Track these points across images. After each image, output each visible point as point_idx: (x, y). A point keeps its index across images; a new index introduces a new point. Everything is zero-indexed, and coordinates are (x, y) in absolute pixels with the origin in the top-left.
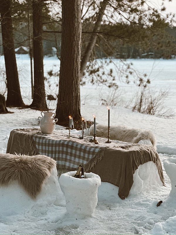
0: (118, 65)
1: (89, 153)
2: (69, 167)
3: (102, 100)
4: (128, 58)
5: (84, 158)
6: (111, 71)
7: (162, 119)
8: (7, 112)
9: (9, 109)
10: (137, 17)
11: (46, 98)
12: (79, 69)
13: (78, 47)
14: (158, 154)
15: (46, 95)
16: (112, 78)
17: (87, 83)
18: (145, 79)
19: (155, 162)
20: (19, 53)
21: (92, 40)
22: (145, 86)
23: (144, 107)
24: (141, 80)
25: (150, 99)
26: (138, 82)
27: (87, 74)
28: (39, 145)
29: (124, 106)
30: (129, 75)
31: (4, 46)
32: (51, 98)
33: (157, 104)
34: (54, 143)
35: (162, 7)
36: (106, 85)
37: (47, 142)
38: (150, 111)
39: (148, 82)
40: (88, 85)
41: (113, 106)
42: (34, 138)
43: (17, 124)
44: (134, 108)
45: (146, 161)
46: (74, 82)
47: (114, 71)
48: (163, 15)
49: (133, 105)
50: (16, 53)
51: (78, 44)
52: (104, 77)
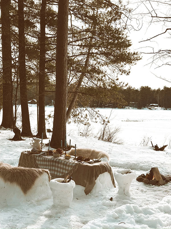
0: (90, 112)
1: (69, 166)
2: (57, 175)
3: (80, 132)
4: (97, 107)
5: (66, 169)
6: (86, 115)
7: (116, 145)
8: (21, 140)
9: (22, 138)
10: (102, 84)
11: (46, 131)
12: (66, 114)
13: (65, 101)
14: (112, 167)
15: (46, 129)
16: (87, 120)
17: (71, 122)
18: (106, 120)
19: (109, 172)
20: (31, 103)
21: (75, 96)
22: (107, 125)
23: (106, 137)
24: (104, 121)
25: (109, 133)
26: (103, 122)
27: (72, 117)
28: (38, 161)
29: (93, 136)
30: (97, 117)
31: (21, 100)
32: (49, 131)
33: (113, 136)
34: (48, 160)
35: (117, 78)
36: (83, 123)
37: (43, 159)
38: (109, 140)
39: (108, 122)
40: (72, 123)
41: (87, 137)
42: (35, 157)
43: (27, 148)
44: (100, 138)
45: (103, 172)
46: (62, 122)
47: (88, 115)
48: (117, 83)
49: (99, 136)
50: (29, 103)
51: (65, 99)
52: (82, 119)
